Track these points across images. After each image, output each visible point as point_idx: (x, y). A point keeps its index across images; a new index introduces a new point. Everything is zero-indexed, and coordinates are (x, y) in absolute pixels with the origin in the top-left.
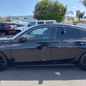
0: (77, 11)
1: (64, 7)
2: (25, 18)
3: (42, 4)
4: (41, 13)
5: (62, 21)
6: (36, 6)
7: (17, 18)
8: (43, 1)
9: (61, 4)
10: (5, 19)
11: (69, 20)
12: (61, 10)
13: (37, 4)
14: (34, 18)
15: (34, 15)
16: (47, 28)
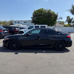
0: (67, 17)
1: (55, 14)
2: (25, 22)
3: (38, 12)
4: (38, 18)
5: (54, 25)
6: (34, 13)
7: (19, 22)
8: (39, 9)
9: (53, 12)
10: (9, 23)
11: (60, 24)
12: (53, 16)
13: (35, 12)
14: (32, 22)
15: (32, 20)
16: (40, 30)
